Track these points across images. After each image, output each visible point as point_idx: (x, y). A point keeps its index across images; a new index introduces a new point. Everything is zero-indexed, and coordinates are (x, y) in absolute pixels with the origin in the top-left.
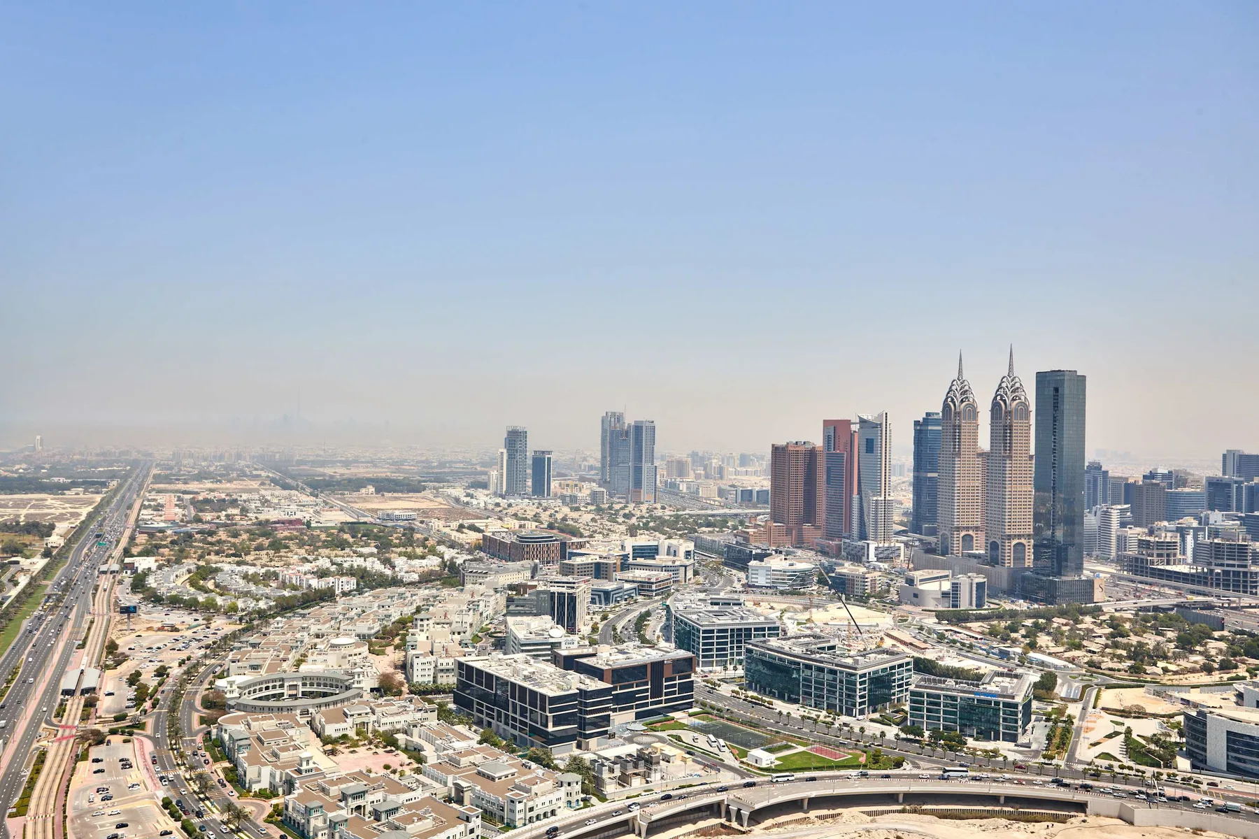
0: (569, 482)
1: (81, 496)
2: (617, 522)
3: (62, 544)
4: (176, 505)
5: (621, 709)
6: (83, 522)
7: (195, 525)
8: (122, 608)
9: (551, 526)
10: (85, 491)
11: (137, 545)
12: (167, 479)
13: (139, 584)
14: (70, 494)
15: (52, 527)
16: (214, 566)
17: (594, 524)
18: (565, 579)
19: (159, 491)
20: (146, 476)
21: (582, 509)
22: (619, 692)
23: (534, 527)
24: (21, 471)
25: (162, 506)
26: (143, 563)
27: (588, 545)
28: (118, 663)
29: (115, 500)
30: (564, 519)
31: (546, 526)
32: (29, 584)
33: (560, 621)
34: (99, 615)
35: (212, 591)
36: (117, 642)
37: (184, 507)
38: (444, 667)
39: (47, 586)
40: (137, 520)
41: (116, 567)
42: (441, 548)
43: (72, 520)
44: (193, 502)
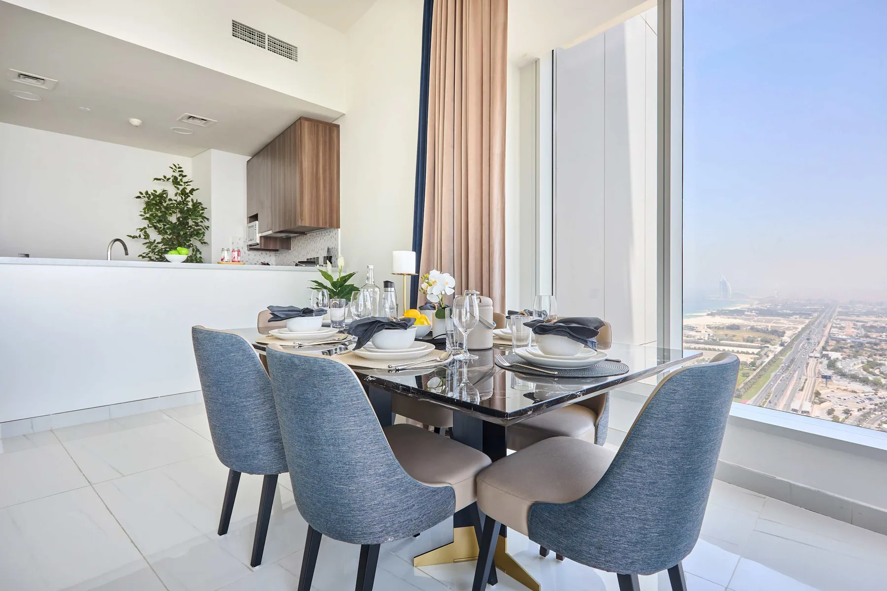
1: (798, 319)
3: (789, 341)
4: (853, 328)
6: (800, 332)
7: (865, 339)
8: (822, 376)
10: (800, 317)
11: (829, 345)
12: (847, 314)
13: (832, 365)
14: (792, 318)
15: (784, 333)
16: (879, 362)
19: (842, 320)
20: (834, 311)
24: (768, 306)
25: (844, 327)
26: (834, 355)
28: (822, 402)
29: (816, 323)
32: (774, 357)
34: (810, 377)
35: (878, 375)
36: (820, 392)
37: (858, 329)
39: (783, 359)
40: (829, 333)
41: (818, 355)
43: (794, 330)
44: (863, 327)
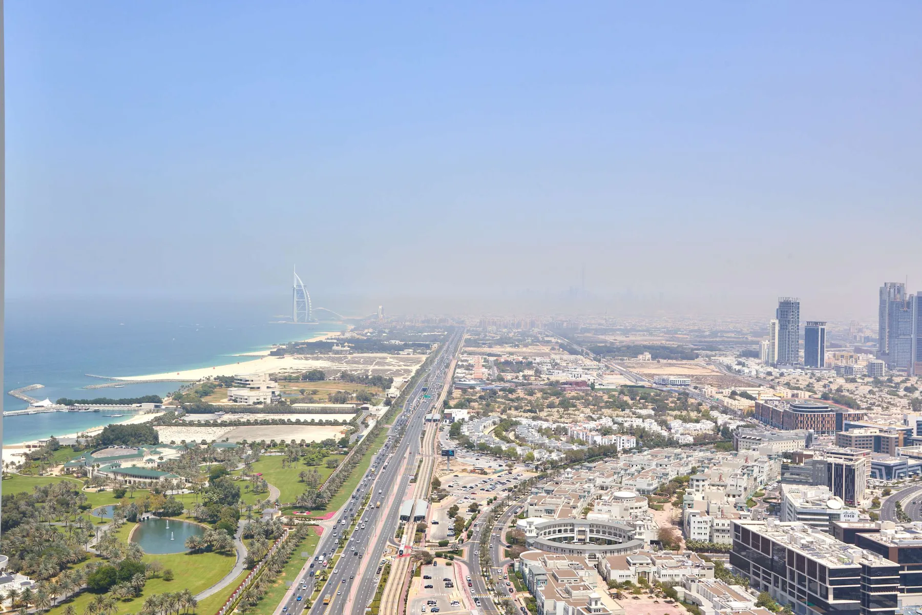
0: (844, 353)
1: (411, 356)
2: (898, 396)
3: (398, 395)
4: (483, 366)
5: (909, 591)
6: (413, 378)
7: (498, 384)
8: (443, 451)
9: (825, 397)
10: (414, 352)
11: (453, 398)
12: (475, 343)
13: (455, 432)
14: (403, 354)
15: (391, 381)
16: (514, 419)
17: (872, 396)
18: (842, 450)
19: (470, 354)
20: (460, 340)
21: (859, 380)
22: (906, 572)
23: (807, 397)
24: (369, 334)
25: (473, 366)
26: (460, 414)
27: (866, 418)
28: (441, 498)
29: (436, 360)
30: (839, 390)
31: (819, 396)
32: (376, 426)
33: (838, 493)
34: (426, 456)
35: (513, 442)
36: (440, 479)
37: (489, 368)
38: (720, 527)
39: (388, 429)
40: (453, 378)
41: (437, 416)
42: (715, 414)
43: (405, 376)
44: (497, 363)
